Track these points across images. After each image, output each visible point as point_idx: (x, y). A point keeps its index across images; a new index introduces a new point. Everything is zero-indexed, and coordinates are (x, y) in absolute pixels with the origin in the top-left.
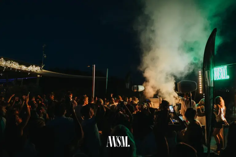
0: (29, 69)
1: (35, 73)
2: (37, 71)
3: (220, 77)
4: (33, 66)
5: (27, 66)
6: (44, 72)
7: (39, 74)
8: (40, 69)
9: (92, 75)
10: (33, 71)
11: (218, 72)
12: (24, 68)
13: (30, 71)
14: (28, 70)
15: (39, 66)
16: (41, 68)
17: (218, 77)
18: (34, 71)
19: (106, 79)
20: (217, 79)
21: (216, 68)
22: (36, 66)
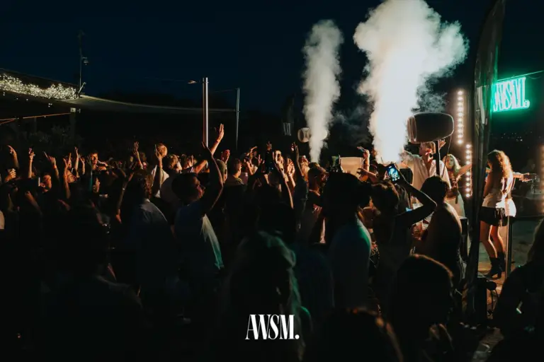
0: (48, 95)
1: (65, 103)
2: (67, 98)
3: (507, 105)
4: (57, 86)
5: (44, 85)
6: (86, 99)
7: (73, 106)
8: (76, 93)
9: (201, 105)
10: (60, 99)
11: (504, 92)
12: (35, 90)
13: (53, 99)
14: (46, 96)
15: (71, 86)
16: (77, 90)
17: (504, 103)
18: (61, 97)
19: (235, 113)
20: (501, 110)
21: (500, 84)
22: (65, 86)
